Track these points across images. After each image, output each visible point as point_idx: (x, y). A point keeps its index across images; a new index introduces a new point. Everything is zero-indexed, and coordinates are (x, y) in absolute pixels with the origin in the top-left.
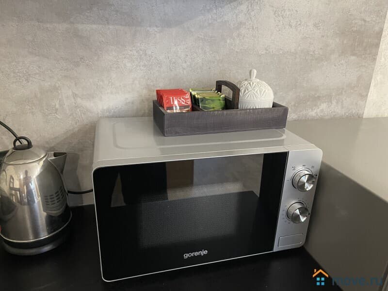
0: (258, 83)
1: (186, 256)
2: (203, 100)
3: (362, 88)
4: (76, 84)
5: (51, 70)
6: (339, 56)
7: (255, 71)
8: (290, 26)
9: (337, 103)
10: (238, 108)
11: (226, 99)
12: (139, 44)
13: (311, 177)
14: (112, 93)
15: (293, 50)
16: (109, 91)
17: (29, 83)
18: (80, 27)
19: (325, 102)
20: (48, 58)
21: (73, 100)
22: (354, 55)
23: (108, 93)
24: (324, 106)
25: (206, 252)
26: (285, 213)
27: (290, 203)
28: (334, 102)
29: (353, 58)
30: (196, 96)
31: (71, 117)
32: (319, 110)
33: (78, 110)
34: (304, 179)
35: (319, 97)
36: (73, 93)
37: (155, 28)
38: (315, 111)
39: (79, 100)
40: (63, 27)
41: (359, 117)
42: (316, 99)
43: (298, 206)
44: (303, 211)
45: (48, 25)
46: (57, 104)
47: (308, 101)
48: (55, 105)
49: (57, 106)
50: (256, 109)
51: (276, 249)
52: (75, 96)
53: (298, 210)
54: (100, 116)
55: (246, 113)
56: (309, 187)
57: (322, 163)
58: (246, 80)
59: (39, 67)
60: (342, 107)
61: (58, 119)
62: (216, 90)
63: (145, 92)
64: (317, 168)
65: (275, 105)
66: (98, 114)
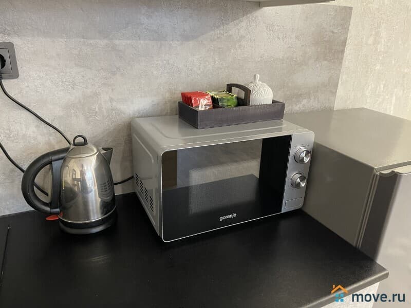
0: (261, 84)
1: (222, 219)
2: (222, 99)
3: (331, 86)
4: (112, 90)
5: (93, 80)
6: (315, 61)
7: (259, 76)
8: (279, 38)
9: (314, 99)
10: (249, 105)
11: (238, 98)
12: (164, 56)
13: (308, 152)
14: (141, 97)
15: (281, 57)
16: (139, 96)
17: (74, 91)
18: (117, 42)
19: (305, 98)
20: (90, 69)
21: (110, 103)
22: (326, 60)
23: (138, 97)
24: (305, 102)
25: (234, 215)
26: (290, 181)
27: (293, 175)
28: (312, 98)
29: (325, 62)
30: (216, 97)
31: (108, 118)
32: (301, 105)
33: (114, 112)
34: (303, 155)
35: (301, 94)
36: (110, 97)
37: (176, 42)
38: (299, 106)
39: (114, 104)
40: (103, 43)
41: (331, 110)
42: (298, 97)
43: (299, 175)
44: (302, 179)
45: (91, 41)
46: (96, 107)
47: (293, 98)
48: (95, 108)
49: (97, 110)
50: (262, 105)
51: (284, 210)
52: (111, 100)
53: (298, 179)
54: (131, 116)
55: (256, 108)
56: (307, 160)
57: (314, 143)
58: (252, 82)
59: (83, 76)
60: (318, 102)
61: (98, 120)
62: (227, 91)
63: (167, 95)
64: (311, 146)
65: (274, 102)
66: (130, 114)
